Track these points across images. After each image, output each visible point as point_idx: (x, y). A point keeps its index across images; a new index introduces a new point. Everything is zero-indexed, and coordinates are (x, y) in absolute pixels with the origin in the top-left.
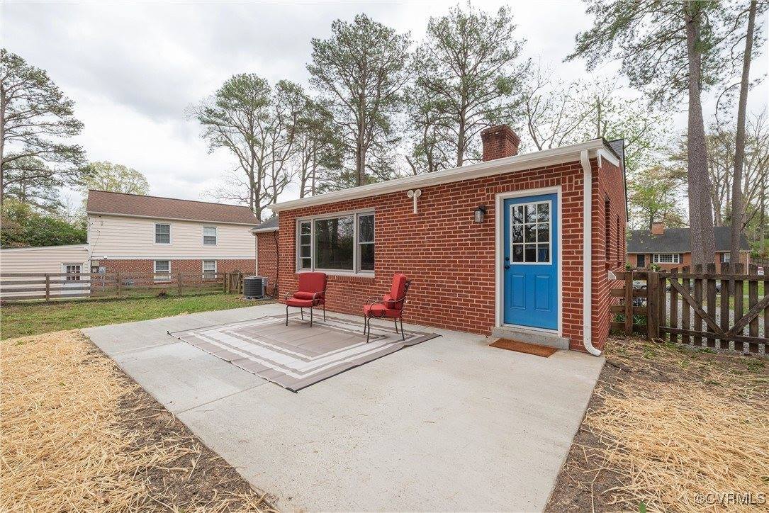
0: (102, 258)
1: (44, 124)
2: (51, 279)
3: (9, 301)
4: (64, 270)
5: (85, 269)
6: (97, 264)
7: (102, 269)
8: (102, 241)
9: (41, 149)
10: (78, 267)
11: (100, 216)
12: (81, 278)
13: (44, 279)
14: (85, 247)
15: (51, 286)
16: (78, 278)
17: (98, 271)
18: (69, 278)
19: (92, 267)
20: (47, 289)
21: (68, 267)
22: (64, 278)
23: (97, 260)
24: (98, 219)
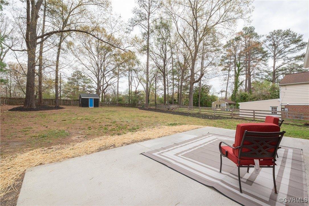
0: (286, 105)
1: (290, 50)
2: (255, 112)
3: (246, 118)
4: (271, 109)
5: (279, 109)
6: (284, 107)
7: (286, 109)
8: (286, 97)
9: (289, 60)
10: (276, 108)
11: (285, 86)
12: (278, 113)
13: (253, 112)
14: (278, 99)
15: (253, 114)
16: (276, 113)
17: (284, 110)
18: (272, 113)
19: (282, 108)
20: (254, 116)
21: (272, 108)
22: (271, 113)
23: (284, 105)
24: (284, 87)
